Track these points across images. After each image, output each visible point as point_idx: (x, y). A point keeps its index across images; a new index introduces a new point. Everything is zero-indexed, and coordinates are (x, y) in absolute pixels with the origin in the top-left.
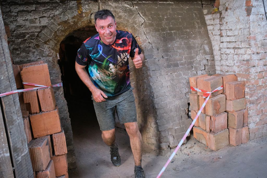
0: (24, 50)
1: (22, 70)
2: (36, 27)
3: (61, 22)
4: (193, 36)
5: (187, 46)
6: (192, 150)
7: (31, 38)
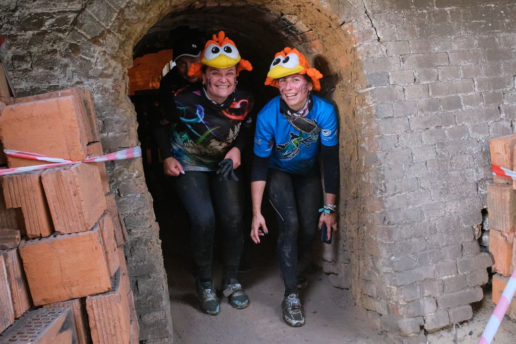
4: (507, 21)
5: (487, 49)
7: (57, 27)
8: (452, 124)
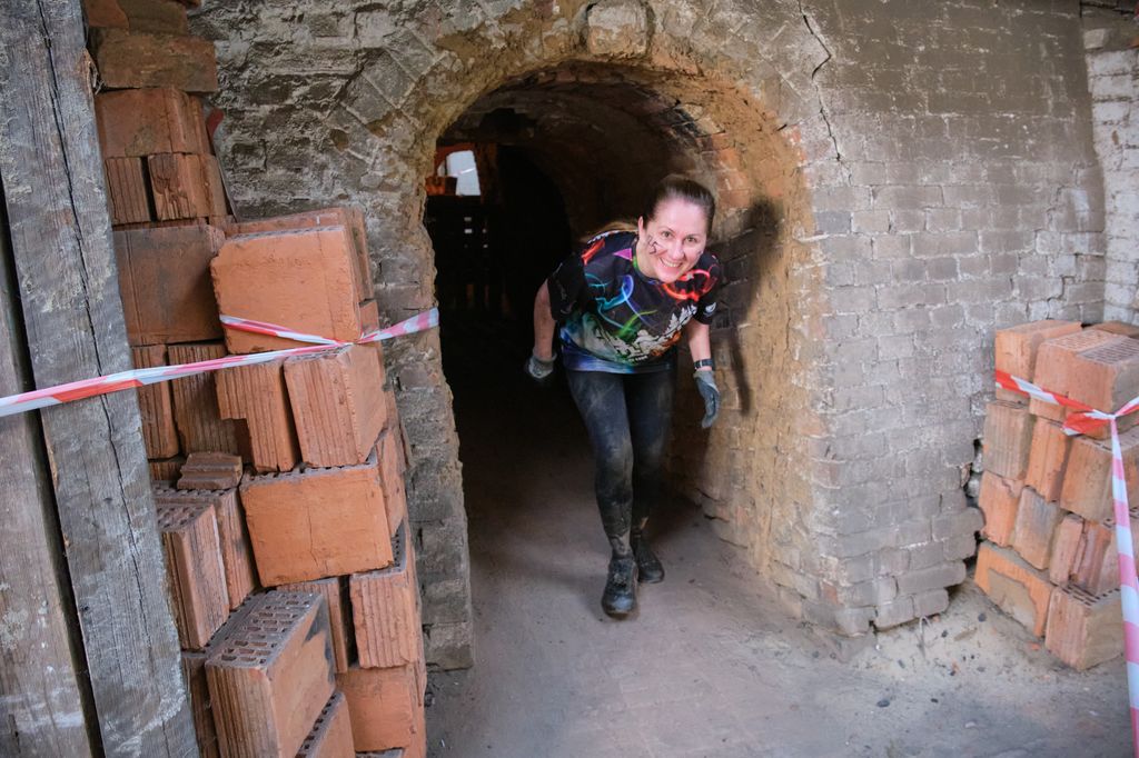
0: (280, 153)
1: (217, 255)
2: (338, 55)
3: (450, 33)
4: (1031, 142)
5: (1000, 185)
6: (969, 646)
7: (312, 101)
8: (941, 302)
